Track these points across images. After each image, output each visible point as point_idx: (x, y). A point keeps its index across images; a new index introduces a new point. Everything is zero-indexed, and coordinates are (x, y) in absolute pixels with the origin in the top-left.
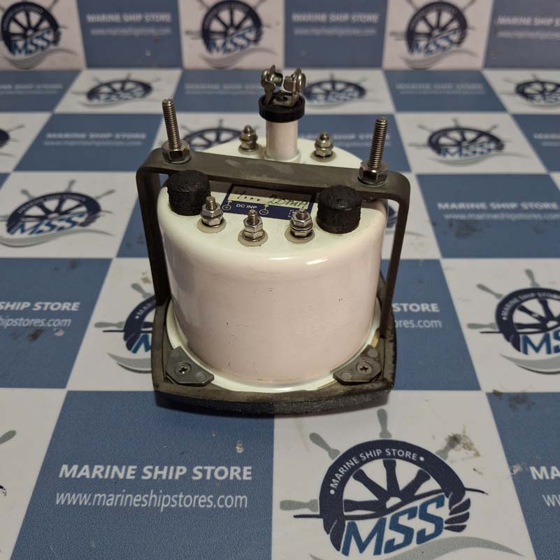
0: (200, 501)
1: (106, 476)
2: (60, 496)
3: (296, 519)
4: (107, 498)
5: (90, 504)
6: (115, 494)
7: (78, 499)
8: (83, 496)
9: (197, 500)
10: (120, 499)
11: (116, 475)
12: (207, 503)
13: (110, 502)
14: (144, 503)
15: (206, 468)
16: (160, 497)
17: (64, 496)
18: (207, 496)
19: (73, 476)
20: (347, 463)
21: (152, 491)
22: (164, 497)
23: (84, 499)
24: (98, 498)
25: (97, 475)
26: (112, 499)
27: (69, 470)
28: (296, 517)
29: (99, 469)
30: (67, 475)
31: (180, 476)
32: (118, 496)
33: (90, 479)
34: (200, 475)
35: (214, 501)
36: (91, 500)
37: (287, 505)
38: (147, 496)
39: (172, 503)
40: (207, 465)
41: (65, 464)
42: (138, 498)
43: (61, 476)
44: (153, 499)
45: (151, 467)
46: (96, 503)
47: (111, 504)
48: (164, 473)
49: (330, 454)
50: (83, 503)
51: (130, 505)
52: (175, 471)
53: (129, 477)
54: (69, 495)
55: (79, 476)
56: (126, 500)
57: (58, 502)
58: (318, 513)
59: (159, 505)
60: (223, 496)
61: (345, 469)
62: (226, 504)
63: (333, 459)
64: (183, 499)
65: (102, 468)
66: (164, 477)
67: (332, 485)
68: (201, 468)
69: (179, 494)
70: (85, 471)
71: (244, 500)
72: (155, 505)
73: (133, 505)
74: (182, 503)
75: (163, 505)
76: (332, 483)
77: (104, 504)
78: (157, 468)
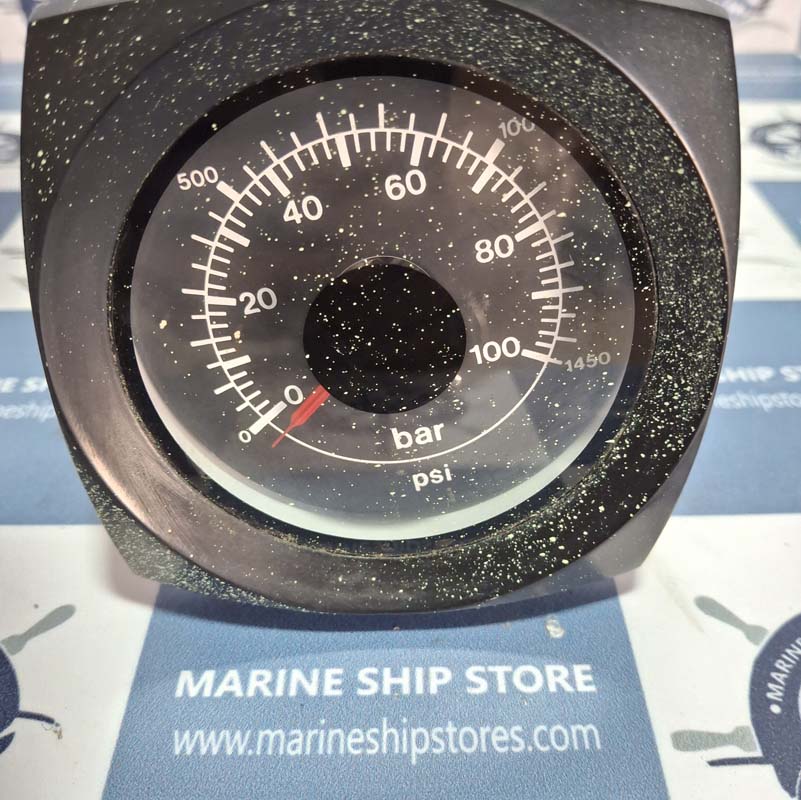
0: (495, 739)
1: (279, 692)
2: (181, 737)
3: (715, 768)
4: (288, 739)
5: (250, 752)
6: (304, 729)
7: (223, 743)
8: (232, 735)
9: (488, 737)
10: (316, 739)
11: (300, 688)
12: (511, 743)
13: (294, 747)
14: (371, 746)
15: (491, 669)
16: (405, 732)
17: (191, 737)
18: (508, 727)
19: (207, 693)
20: (789, 651)
21: (385, 720)
22: (414, 733)
23: (236, 743)
24: (266, 739)
25: (258, 692)
26: (299, 741)
27: (196, 682)
28: (713, 763)
29: (260, 678)
30: (193, 692)
31: (440, 688)
32: (311, 734)
33: (245, 699)
34: (483, 687)
35: (527, 736)
36: (252, 744)
37: (686, 741)
38: (375, 730)
39: (435, 745)
40: (494, 664)
41: (186, 669)
42: (356, 736)
43: (179, 693)
44: (391, 736)
45: (374, 671)
46: (264, 748)
47: (299, 751)
48: (404, 681)
49: (748, 637)
50: (235, 750)
51: (342, 751)
52: (426, 677)
53: (328, 692)
54: (200, 733)
55: (219, 693)
56: (330, 740)
57: (177, 751)
58: (758, 753)
59: (405, 751)
60: (543, 728)
61: (787, 662)
62: (553, 743)
63: (757, 643)
64: (456, 735)
65: (268, 675)
66: (406, 690)
67: (770, 695)
68: (481, 669)
69: (445, 725)
70: (231, 683)
71: (590, 733)
72: (397, 751)
73: (347, 753)
74: (457, 745)
75: (415, 749)
76: (770, 691)
77: (281, 752)
78: (387, 672)
